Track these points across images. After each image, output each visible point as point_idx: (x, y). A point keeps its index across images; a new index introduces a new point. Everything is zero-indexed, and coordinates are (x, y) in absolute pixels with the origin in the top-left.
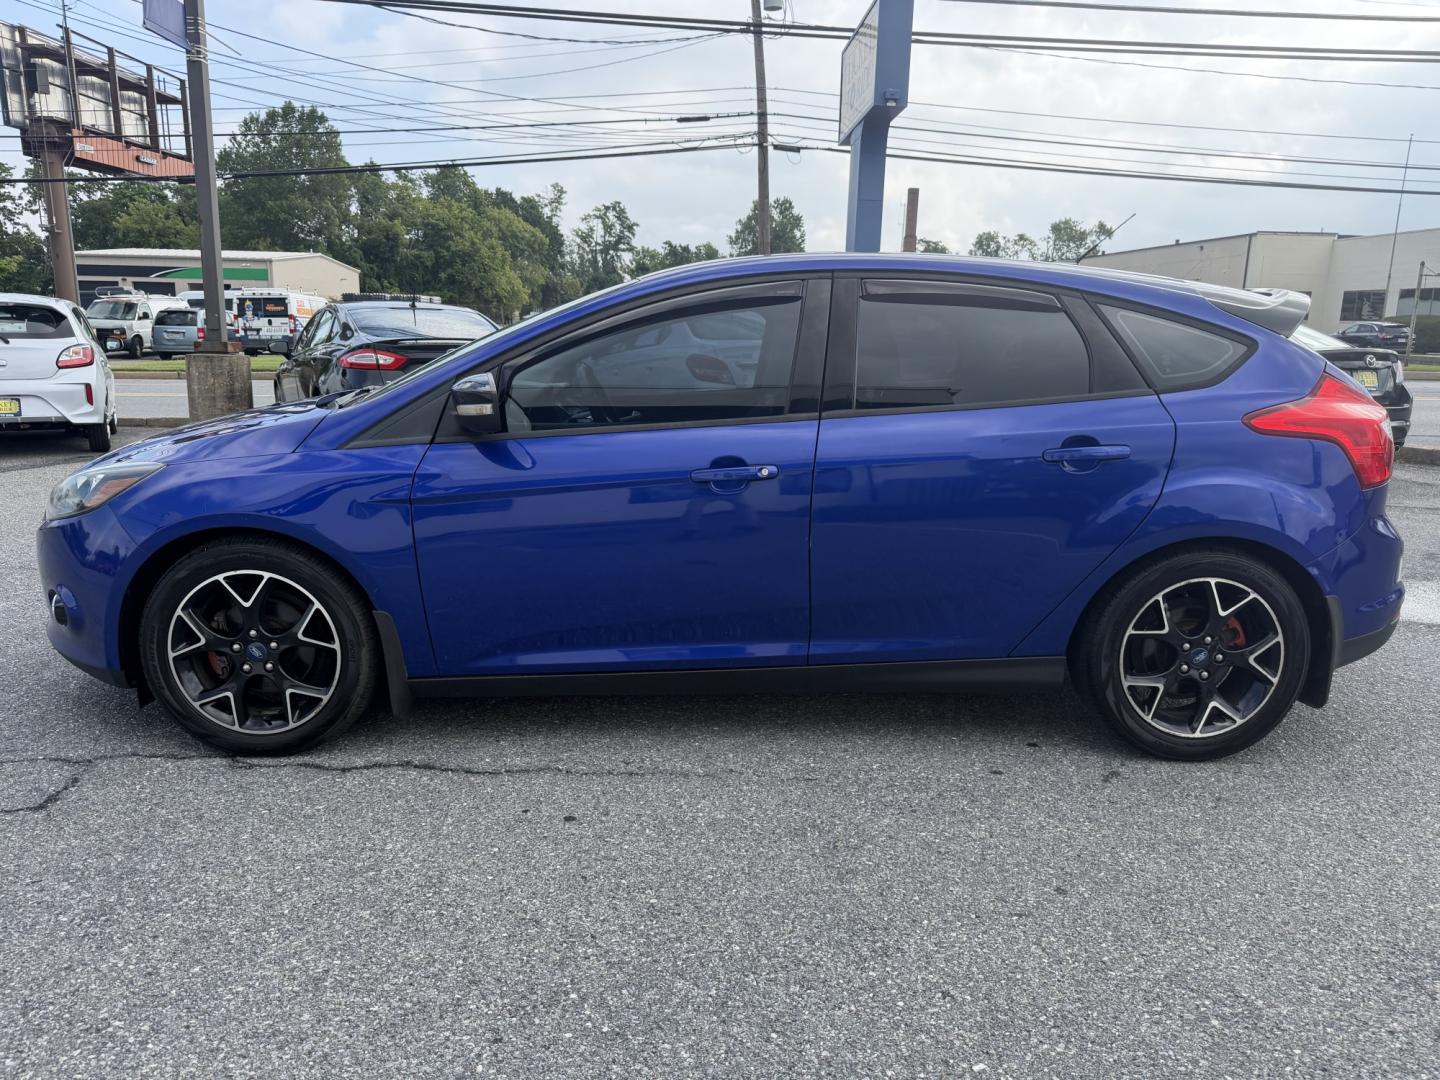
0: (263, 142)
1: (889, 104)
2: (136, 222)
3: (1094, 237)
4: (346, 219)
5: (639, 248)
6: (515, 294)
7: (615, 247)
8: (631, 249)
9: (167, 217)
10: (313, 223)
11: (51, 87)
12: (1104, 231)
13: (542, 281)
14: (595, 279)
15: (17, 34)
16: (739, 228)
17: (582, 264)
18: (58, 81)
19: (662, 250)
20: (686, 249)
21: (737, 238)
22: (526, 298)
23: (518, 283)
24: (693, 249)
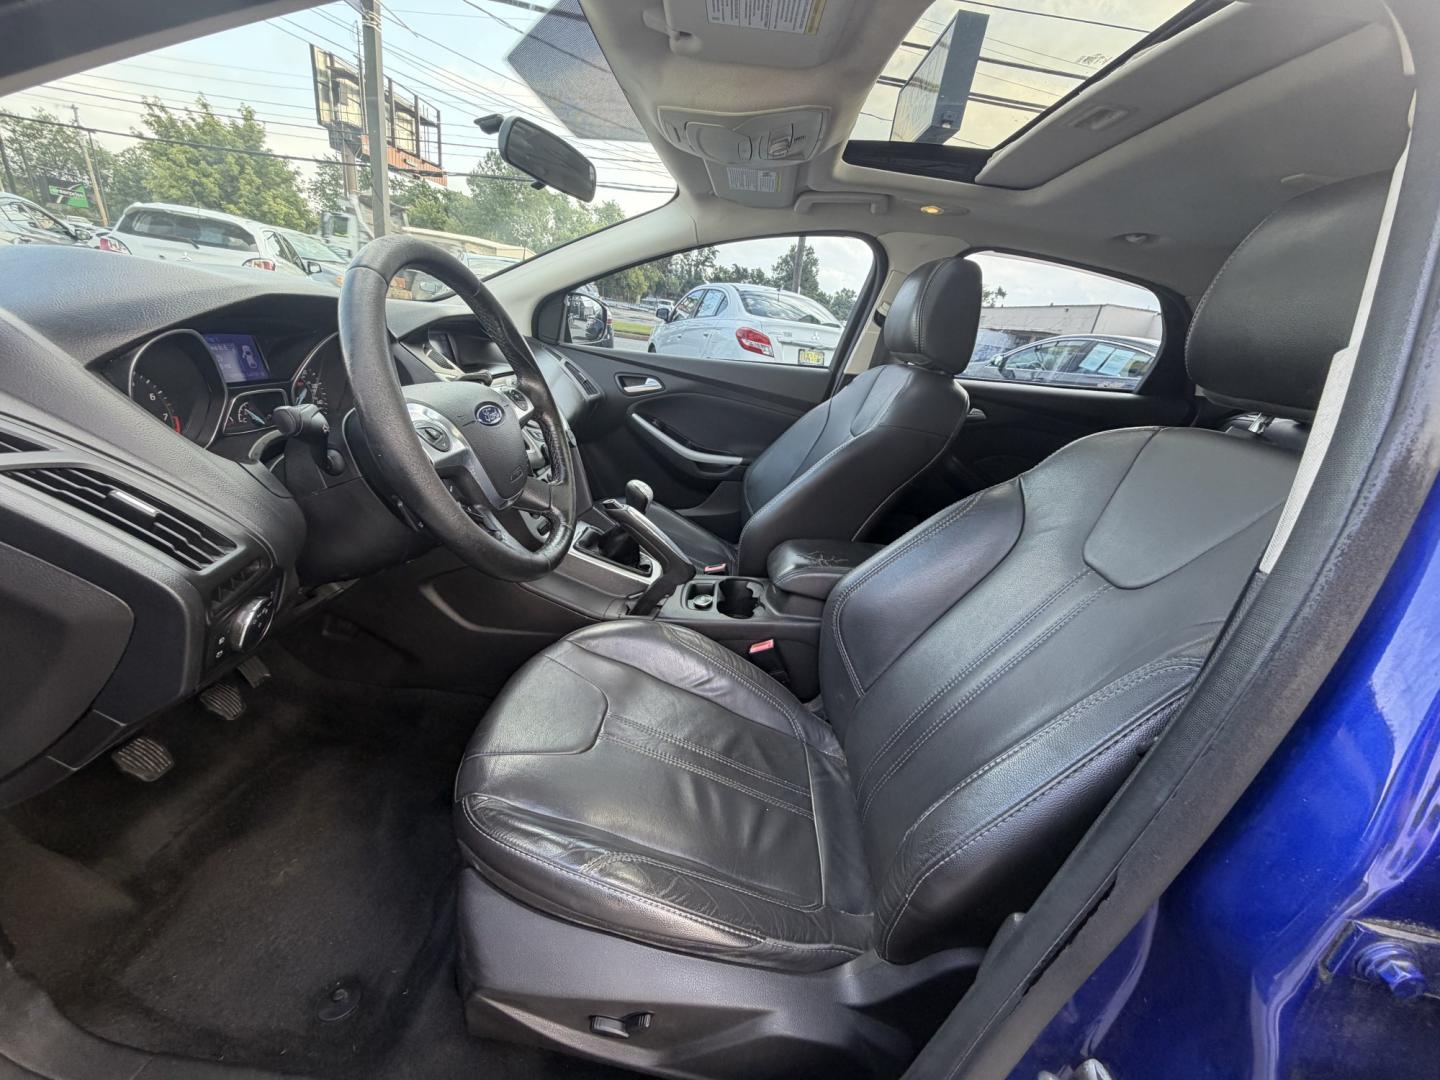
0: (498, 168)
1: (944, 126)
2: (419, 213)
3: (993, 296)
4: (545, 228)
5: (718, 267)
6: (639, 285)
7: (703, 264)
8: (712, 266)
9: (438, 212)
10: (525, 228)
11: (349, 101)
12: (1001, 293)
13: (657, 279)
14: (688, 282)
15: (328, 59)
16: (780, 261)
17: (682, 272)
18: (355, 98)
19: (731, 269)
20: (745, 270)
21: (778, 267)
22: (645, 289)
23: (642, 278)
24: (750, 271)
